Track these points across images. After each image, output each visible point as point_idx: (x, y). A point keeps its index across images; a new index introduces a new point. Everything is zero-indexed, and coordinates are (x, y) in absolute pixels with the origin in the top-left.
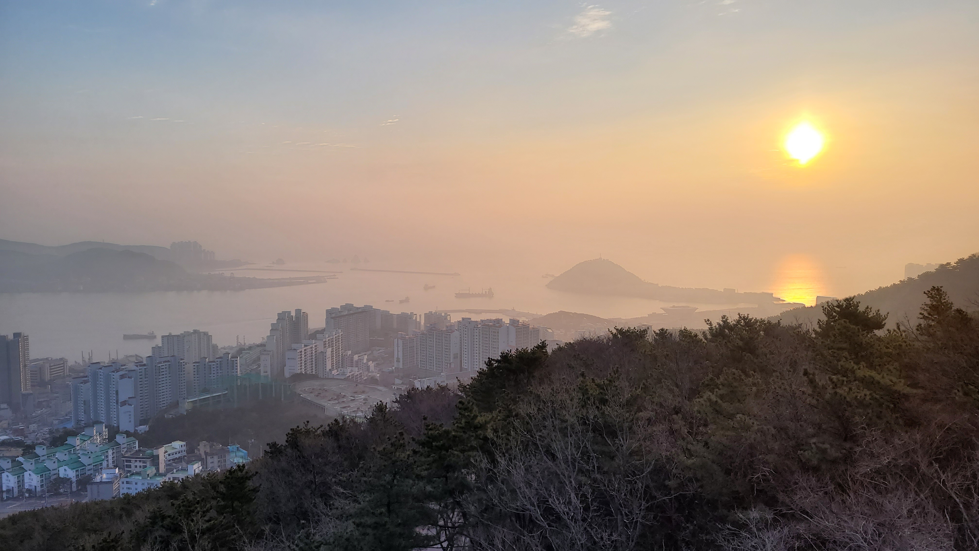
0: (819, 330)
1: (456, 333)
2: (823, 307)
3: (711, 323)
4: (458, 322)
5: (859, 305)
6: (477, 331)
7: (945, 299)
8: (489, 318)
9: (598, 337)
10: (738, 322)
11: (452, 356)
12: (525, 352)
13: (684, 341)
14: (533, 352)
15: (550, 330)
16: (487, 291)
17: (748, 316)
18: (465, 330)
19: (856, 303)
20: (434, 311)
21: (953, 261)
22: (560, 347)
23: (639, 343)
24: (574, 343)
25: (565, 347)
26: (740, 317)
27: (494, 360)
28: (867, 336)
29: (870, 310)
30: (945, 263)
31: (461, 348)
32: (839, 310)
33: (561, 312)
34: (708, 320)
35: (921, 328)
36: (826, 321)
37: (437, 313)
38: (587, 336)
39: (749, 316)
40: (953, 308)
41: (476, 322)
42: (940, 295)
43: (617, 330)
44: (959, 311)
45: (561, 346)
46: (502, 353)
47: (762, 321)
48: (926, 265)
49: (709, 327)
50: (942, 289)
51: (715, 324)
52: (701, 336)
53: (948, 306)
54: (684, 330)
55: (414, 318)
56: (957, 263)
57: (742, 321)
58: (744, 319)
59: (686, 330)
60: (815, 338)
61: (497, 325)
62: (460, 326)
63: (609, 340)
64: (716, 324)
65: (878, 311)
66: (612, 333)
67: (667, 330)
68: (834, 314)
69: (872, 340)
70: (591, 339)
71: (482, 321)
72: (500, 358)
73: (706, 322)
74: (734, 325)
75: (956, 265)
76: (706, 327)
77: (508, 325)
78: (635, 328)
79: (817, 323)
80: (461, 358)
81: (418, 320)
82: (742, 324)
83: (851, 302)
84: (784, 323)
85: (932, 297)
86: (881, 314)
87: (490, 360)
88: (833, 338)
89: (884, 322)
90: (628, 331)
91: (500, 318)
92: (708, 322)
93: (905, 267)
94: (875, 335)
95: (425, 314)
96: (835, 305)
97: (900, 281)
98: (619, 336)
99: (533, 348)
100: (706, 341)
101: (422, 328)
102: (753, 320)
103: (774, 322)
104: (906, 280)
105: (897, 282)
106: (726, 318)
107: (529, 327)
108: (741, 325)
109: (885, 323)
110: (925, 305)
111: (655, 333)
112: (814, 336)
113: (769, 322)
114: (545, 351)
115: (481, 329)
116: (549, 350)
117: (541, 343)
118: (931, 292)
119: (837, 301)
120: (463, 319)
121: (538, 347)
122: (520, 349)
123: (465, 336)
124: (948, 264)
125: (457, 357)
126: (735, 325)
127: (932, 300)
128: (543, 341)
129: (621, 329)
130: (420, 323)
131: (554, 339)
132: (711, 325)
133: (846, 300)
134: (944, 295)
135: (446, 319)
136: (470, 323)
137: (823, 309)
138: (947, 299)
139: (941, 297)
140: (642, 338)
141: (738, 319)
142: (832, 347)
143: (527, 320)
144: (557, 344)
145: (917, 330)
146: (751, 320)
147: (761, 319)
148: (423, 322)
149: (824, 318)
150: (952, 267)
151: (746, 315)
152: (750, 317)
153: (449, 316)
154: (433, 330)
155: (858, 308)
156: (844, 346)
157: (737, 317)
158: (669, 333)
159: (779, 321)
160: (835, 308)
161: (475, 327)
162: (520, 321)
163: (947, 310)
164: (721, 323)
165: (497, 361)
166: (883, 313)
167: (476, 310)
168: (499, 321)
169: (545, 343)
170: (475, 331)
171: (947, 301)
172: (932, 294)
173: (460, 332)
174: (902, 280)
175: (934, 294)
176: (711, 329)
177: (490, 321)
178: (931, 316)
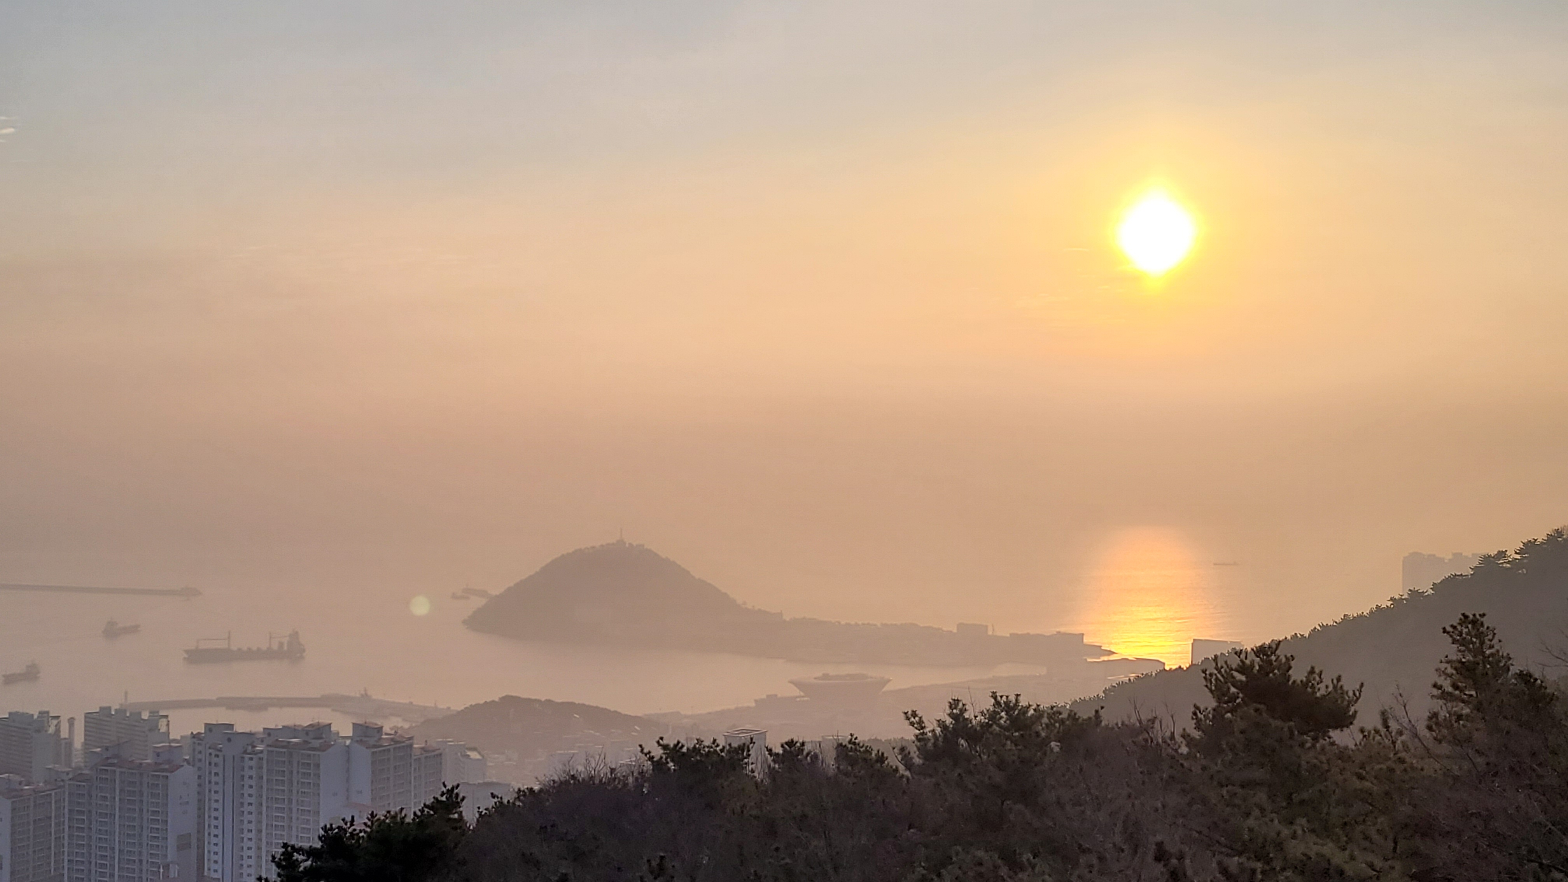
0: (1196, 734)
1: (187, 773)
2: (1204, 672)
3: (921, 722)
4: (193, 736)
5: (1292, 663)
6: (252, 763)
7: (1491, 647)
8: (289, 722)
9: (612, 770)
10: (993, 716)
11: (172, 842)
12: (396, 822)
13: (847, 774)
14: (421, 821)
15: (474, 755)
16: (285, 641)
17: (1017, 700)
18: (216, 760)
19: (1284, 660)
20: (115, 706)
21: (1512, 547)
22: (501, 803)
23: (726, 784)
24: (541, 790)
25: (518, 803)
26: (997, 703)
27: (300, 850)
28: (1314, 746)
29: (1318, 679)
30: (1493, 553)
31: (201, 816)
32: (1243, 678)
33: (508, 700)
34: (914, 714)
35: (1437, 724)
36: (1214, 710)
37: (125, 711)
38: (580, 769)
39: (1021, 698)
40: (1514, 670)
41: (250, 734)
42: (1480, 636)
43: (665, 747)
44: (1525, 677)
45: (505, 801)
46: (325, 828)
47: (1054, 712)
48: (1450, 557)
49: (918, 732)
50: (1484, 619)
51: (931, 725)
52: (894, 760)
53: (1500, 665)
54: (850, 742)
55: (51, 730)
56: (1520, 552)
57: (1003, 714)
58: (1009, 708)
59: (854, 743)
60: (1187, 757)
61: (316, 743)
62: (200, 748)
63: (643, 777)
64: (935, 723)
65: (1339, 679)
66: (651, 759)
67: (803, 744)
68: (1233, 690)
69: (1323, 758)
70: (592, 778)
71: (268, 732)
72: (318, 845)
73: (908, 718)
74: (982, 725)
75: (1518, 557)
76: (910, 733)
77: (348, 742)
78: (715, 741)
79: (1191, 714)
80: (201, 847)
81: (64, 734)
82: (1002, 722)
83: (1273, 658)
84: (1108, 718)
85: (1463, 643)
86: (1345, 688)
87: (289, 851)
88: (1230, 756)
89: (1352, 709)
90: (695, 750)
91: (325, 721)
92: (912, 717)
93: (1404, 562)
94: (1333, 744)
95: (88, 716)
96: (1234, 667)
97: (1391, 599)
98: (671, 764)
99: (422, 811)
100: (907, 773)
101: (78, 759)
102: (1031, 712)
103: (1085, 714)
104: (1406, 596)
105: (1386, 603)
106: (961, 705)
107: (411, 746)
108: (999, 725)
109: (1356, 712)
110: (1448, 662)
111: (771, 754)
112: (1184, 750)
113: (1072, 716)
114: (456, 816)
115: (264, 756)
116: (469, 813)
117: (443, 794)
118: (1459, 627)
119: (1238, 653)
120: (209, 727)
121: (437, 805)
122: (381, 814)
123: (214, 779)
124: (1502, 554)
125: (189, 845)
126: (985, 727)
127: (1463, 648)
128: (449, 787)
129: (676, 746)
130: (69, 743)
131: (487, 780)
132: (923, 728)
133: (1261, 651)
134: (1490, 637)
135: (154, 728)
136: (229, 740)
137: (1205, 678)
138: (1497, 647)
139: (1482, 643)
140: (734, 769)
141: (992, 709)
142: (1228, 779)
143: (406, 726)
144: (493, 796)
145: (1430, 728)
146: (1027, 712)
147: (1052, 708)
148: (79, 740)
149: (1209, 702)
150: (1509, 562)
151: (1012, 698)
152: (1023, 703)
153: (164, 721)
154: (113, 765)
155: (1290, 672)
156: (1258, 774)
157: (988, 704)
158: (808, 754)
159: (1097, 712)
160: (1235, 674)
161: (245, 752)
162: (386, 729)
163: (1496, 676)
164: (949, 721)
165: (311, 853)
166: (1349, 685)
167: (252, 699)
168: (320, 731)
169: (457, 795)
170: (248, 763)
171: (1498, 651)
172: (1461, 634)
173: (199, 769)
174: (1397, 597)
175: (1467, 634)
176: (921, 738)
177: (292, 730)
178: (1461, 691)
